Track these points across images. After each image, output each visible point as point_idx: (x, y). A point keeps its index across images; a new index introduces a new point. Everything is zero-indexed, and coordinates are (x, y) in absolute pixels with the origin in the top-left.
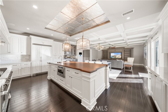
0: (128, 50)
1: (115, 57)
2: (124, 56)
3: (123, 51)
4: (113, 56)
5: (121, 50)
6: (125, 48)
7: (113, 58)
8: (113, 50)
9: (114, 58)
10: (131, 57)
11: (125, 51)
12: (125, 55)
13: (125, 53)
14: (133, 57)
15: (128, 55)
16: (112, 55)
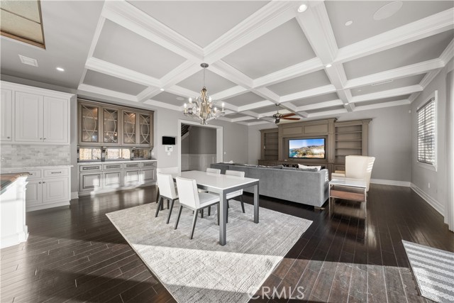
0: (351, 129)
1: (304, 154)
2: (336, 150)
3: (332, 131)
4: (296, 151)
5: (323, 130)
6: (339, 120)
7: (295, 156)
8: (298, 131)
9: (301, 156)
10: (361, 154)
11: (340, 130)
12: (340, 146)
13: (340, 138)
14: (368, 155)
15: (351, 145)
16: (293, 145)
